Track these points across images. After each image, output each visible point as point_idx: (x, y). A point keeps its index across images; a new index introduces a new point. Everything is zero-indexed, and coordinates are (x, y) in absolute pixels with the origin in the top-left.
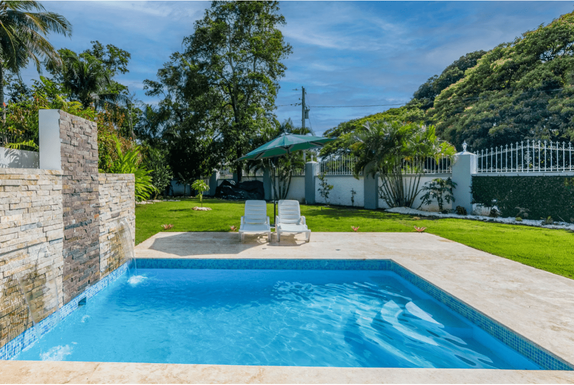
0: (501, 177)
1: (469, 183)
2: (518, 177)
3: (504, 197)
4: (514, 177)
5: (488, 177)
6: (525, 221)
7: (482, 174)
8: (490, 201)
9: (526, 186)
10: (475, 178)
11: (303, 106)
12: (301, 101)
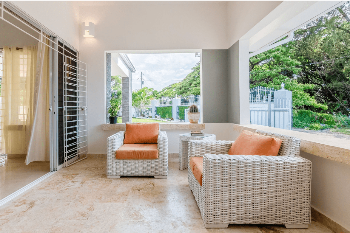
11: (142, 80)
12: (140, 78)
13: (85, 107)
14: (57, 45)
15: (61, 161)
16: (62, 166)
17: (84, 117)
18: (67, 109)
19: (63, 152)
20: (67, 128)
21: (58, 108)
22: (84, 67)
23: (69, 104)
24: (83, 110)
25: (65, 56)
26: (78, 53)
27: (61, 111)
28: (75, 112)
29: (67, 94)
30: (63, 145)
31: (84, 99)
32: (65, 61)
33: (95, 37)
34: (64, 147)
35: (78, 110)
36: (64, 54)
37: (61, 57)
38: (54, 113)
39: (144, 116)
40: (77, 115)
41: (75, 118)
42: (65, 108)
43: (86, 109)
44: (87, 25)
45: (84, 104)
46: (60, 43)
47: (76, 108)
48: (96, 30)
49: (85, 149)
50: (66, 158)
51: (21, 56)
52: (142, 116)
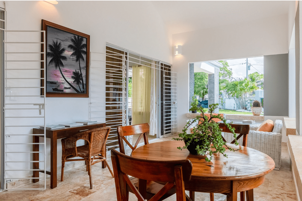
11: (247, 64)
12: (246, 62)
13: (176, 101)
14: (160, 66)
15: (162, 134)
16: (162, 136)
17: (175, 108)
18: (165, 103)
19: (163, 129)
20: (165, 114)
21: (160, 102)
22: (175, 75)
23: (166, 100)
24: (174, 103)
25: (164, 71)
26: (172, 66)
27: (162, 104)
28: (170, 105)
29: (165, 97)
30: (163, 124)
31: (175, 96)
32: (164, 74)
33: (182, 54)
34: (164, 125)
35: (171, 103)
36: (163, 70)
37: (162, 72)
38: (158, 105)
39: (246, 109)
40: (171, 106)
41: (170, 108)
42: (164, 102)
43: (176, 102)
44: (177, 47)
45: (175, 100)
46: (162, 64)
47: (170, 102)
48: (182, 50)
49: (176, 129)
50: (165, 132)
51: (140, 70)
52: (243, 109)
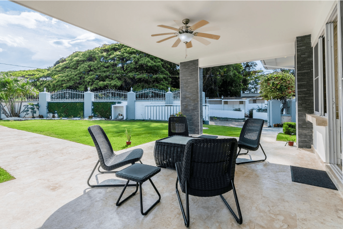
0: (58, 102)
1: (46, 105)
2: (64, 102)
3: (59, 110)
4: (62, 102)
5: (53, 103)
6: (63, 118)
7: (52, 101)
8: (54, 112)
9: (66, 105)
10: (49, 103)
